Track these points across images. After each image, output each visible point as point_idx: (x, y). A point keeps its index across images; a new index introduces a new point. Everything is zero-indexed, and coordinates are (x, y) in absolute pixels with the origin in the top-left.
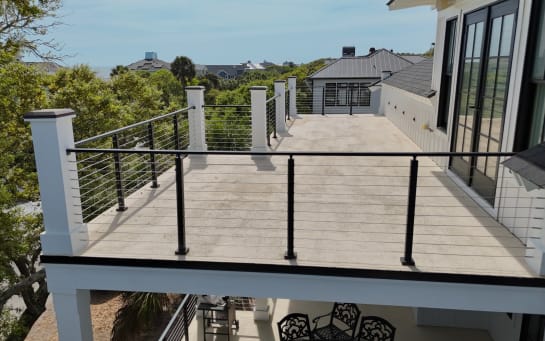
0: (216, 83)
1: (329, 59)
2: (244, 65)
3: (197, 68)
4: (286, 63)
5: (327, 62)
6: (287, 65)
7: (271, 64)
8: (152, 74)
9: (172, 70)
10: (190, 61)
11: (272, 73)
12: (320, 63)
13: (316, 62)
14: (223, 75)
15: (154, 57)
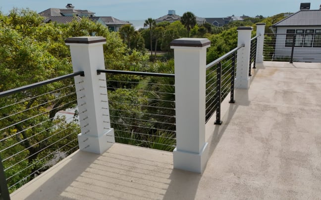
0: (209, 29)
1: (287, 13)
2: (230, 18)
3: (197, 19)
4: (258, 16)
5: (285, 16)
6: (258, 17)
7: (247, 17)
8: (171, 24)
9: (182, 21)
10: (193, 15)
11: (248, 23)
12: (281, 16)
13: (278, 15)
14: (216, 24)
15: (173, 14)
